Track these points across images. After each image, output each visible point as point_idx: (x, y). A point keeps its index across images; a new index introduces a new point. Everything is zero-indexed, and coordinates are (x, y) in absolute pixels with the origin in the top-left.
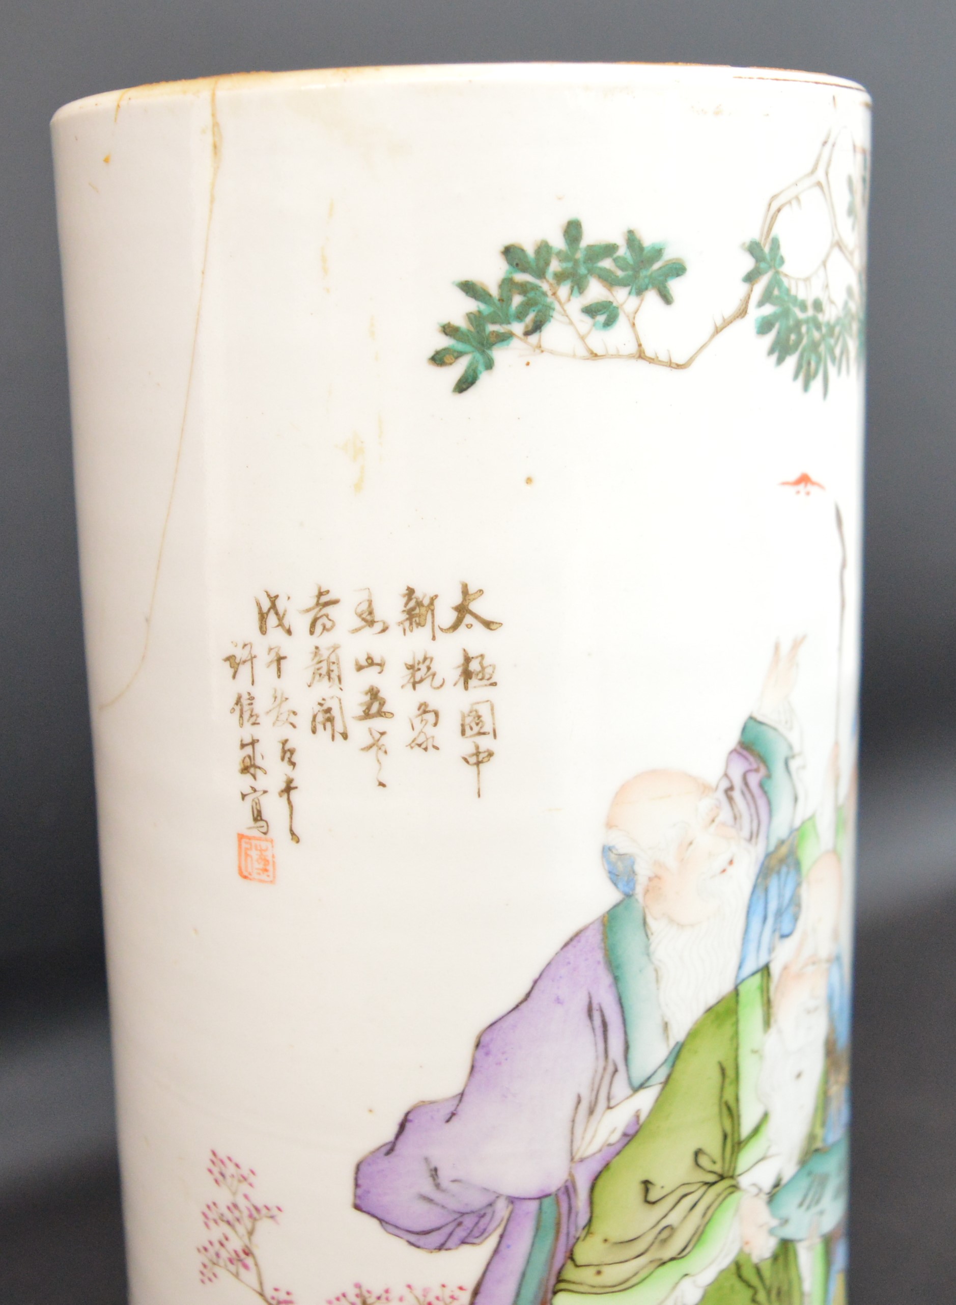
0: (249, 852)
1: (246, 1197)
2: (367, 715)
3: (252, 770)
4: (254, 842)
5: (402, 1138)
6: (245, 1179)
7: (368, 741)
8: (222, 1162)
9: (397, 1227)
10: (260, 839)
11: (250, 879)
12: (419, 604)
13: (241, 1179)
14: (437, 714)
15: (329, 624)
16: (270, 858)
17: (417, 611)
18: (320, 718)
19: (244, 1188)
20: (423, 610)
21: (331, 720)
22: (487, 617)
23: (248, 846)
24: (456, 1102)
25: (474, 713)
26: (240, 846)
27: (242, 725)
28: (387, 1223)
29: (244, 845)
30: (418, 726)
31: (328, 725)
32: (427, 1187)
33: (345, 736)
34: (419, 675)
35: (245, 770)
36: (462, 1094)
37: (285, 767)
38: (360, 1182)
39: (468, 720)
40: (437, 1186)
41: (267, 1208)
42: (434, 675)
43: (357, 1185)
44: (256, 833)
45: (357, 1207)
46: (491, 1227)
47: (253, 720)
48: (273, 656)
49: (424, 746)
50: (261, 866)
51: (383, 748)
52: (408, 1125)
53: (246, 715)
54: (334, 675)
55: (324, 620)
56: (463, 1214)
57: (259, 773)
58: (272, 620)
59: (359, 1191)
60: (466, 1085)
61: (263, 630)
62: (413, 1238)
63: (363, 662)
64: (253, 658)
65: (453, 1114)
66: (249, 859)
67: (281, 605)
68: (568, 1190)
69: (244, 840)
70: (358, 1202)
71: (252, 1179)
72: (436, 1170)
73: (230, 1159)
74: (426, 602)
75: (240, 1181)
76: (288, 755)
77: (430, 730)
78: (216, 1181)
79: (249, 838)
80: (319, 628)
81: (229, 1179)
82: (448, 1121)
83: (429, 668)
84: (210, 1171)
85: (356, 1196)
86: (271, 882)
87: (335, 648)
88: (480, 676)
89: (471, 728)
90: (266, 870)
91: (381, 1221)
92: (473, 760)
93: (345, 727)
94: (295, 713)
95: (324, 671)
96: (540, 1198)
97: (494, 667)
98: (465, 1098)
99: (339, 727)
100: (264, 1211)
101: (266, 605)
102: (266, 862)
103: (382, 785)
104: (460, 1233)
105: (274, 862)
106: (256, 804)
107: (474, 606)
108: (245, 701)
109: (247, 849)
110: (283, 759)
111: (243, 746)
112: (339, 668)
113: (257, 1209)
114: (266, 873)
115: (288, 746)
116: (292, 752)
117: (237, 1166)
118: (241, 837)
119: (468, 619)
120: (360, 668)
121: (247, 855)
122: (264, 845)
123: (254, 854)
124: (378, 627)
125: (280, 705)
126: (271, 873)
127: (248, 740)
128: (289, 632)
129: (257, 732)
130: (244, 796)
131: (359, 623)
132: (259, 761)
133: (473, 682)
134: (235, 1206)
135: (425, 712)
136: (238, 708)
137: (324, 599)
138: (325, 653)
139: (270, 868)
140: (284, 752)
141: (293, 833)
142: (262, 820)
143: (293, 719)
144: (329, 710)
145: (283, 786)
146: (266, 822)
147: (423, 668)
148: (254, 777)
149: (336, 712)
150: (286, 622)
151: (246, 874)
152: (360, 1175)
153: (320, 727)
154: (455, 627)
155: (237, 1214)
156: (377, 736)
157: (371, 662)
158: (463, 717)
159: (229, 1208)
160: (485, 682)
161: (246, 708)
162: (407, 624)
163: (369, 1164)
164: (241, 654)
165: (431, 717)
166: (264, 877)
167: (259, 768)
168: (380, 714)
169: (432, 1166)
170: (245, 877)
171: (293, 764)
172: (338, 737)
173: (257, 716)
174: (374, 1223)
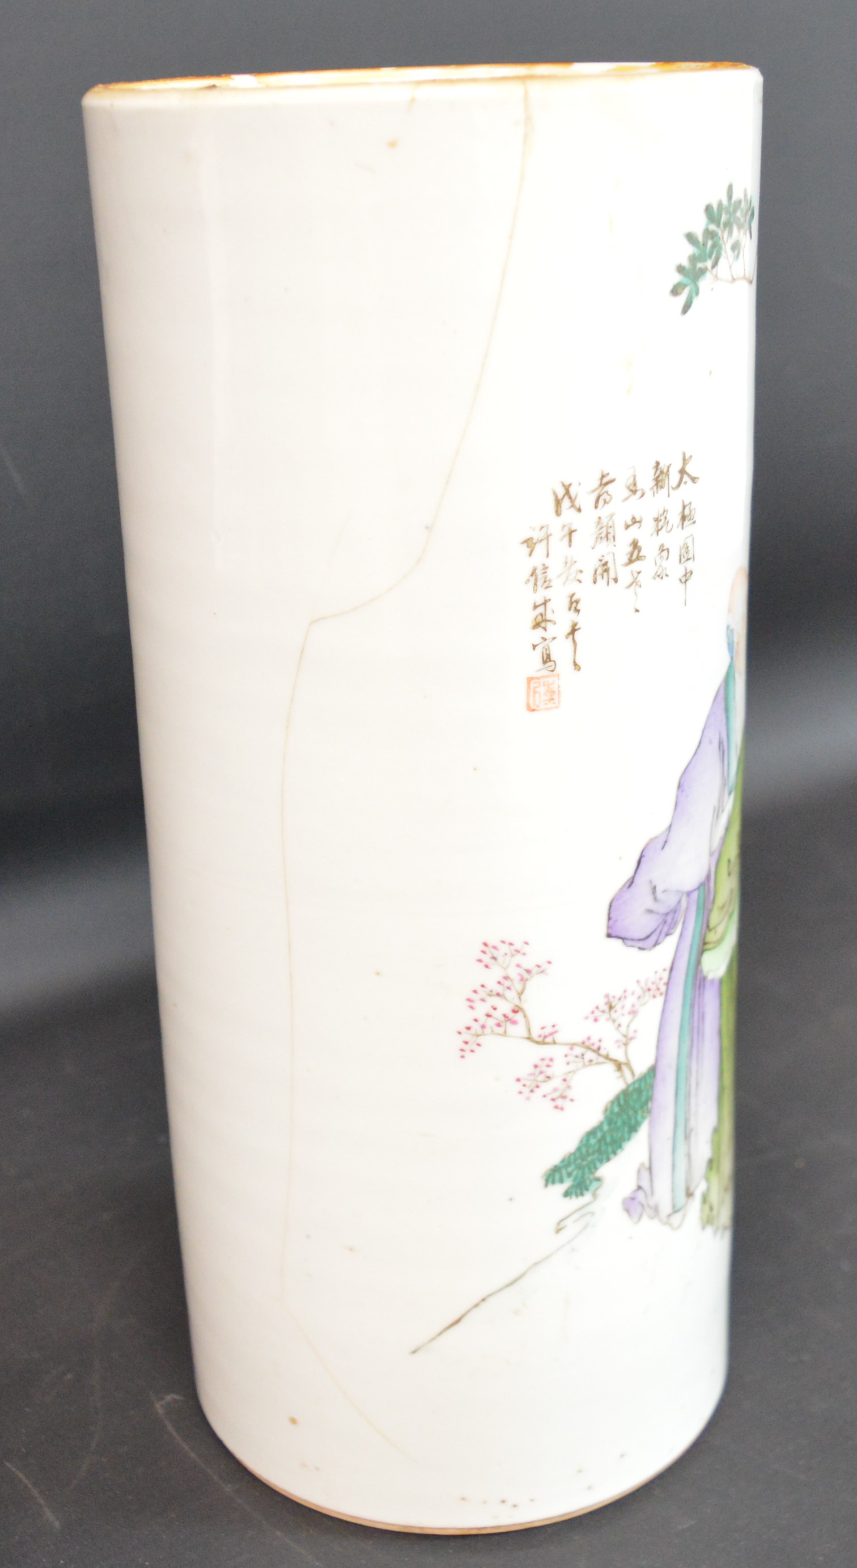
0: (537, 690)
1: (518, 966)
2: (631, 561)
3: (543, 625)
4: (541, 681)
5: (639, 870)
6: (518, 951)
7: (630, 580)
8: (495, 948)
9: (632, 940)
10: (548, 676)
11: (538, 710)
12: (662, 472)
13: (514, 953)
14: (668, 550)
15: (608, 498)
16: (556, 689)
17: (661, 478)
18: (600, 571)
19: (518, 959)
20: (664, 475)
21: (607, 571)
22: (693, 475)
23: (537, 685)
24: (667, 833)
25: (685, 546)
26: (529, 688)
27: (535, 591)
28: (626, 939)
29: (532, 685)
30: (658, 562)
31: (605, 575)
32: (649, 903)
33: (616, 580)
34: (661, 524)
35: (537, 625)
36: (670, 826)
37: (572, 616)
38: (611, 916)
39: (683, 550)
40: (655, 899)
41: (538, 966)
42: (668, 522)
43: (609, 919)
44: (545, 672)
45: (609, 936)
46: (679, 918)
47: (546, 585)
48: (566, 531)
49: (661, 576)
50: (548, 697)
51: (639, 583)
52: (643, 860)
53: (540, 583)
54: (610, 536)
55: (605, 496)
56: (667, 914)
57: (549, 625)
58: (566, 503)
59: (611, 922)
60: (673, 818)
61: (558, 513)
62: (641, 944)
63: (630, 522)
64: (548, 537)
65: (666, 842)
66: (537, 696)
67: (573, 491)
68: (708, 877)
69: (532, 682)
70: (610, 931)
71: (525, 949)
72: (655, 888)
73: (503, 942)
74: (665, 471)
75: (513, 956)
76: (574, 605)
77: (665, 564)
78: (487, 966)
79: (538, 678)
80: (601, 502)
81: (500, 959)
82: (663, 848)
83: (666, 518)
84: (480, 961)
85: (609, 927)
86: (557, 707)
87: (612, 516)
88: (689, 519)
89: (684, 557)
90: (552, 699)
91: (623, 939)
92: (683, 580)
93: (616, 574)
94: (581, 572)
95: (603, 535)
96: (698, 888)
97: (694, 509)
98: (672, 828)
99: (612, 575)
100: (535, 970)
101: (561, 492)
102: (553, 692)
103: (637, 611)
104: (665, 929)
105: (559, 691)
106: (546, 650)
107: (688, 469)
108: (539, 572)
109: (535, 688)
110: (570, 609)
111: (535, 607)
112: (614, 530)
113: (528, 971)
114: (552, 702)
115: (574, 599)
116: (577, 602)
117: (511, 944)
118: (530, 680)
119: (686, 478)
120: (627, 527)
121: (535, 692)
122: (550, 680)
123: (542, 690)
124: (639, 494)
125: (570, 568)
126: (556, 701)
127: (540, 601)
128: (579, 510)
129: (548, 594)
130: (534, 647)
131: (627, 493)
132: (549, 616)
133: (686, 523)
134: (506, 978)
135: (663, 551)
136: (532, 579)
137: (605, 480)
138: (604, 521)
139: (556, 697)
140: (571, 603)
141: (575, 664)
142: (550, 661)
143: (580, 576)
144: (606, 564)
145: (569, 629)
146: (554, 661)
147: (663, 518)
148: (545, 629)
149: (610, 565)
150: (577, 504)
151: (533, 707)
152: (612, 910)
153: (599, 578)
154: (679, 485)
155: (507, 983)
156: (635, 574)
157: (634, 521)
158: (681, 549)
159: (499, 983)
160: (692, 521)
161: (540, 576)
162: (655, 488)
163: (618, 900)
164: (537, 535)
165: (665, 553)
166: (551, 705)
167: (550, 621)
168: (638, 558)
169: (654, 885)
170: (533, 710)
171: (578, 611)
172: (612, 582)
173: (550, 581)
174: (620, 941)
